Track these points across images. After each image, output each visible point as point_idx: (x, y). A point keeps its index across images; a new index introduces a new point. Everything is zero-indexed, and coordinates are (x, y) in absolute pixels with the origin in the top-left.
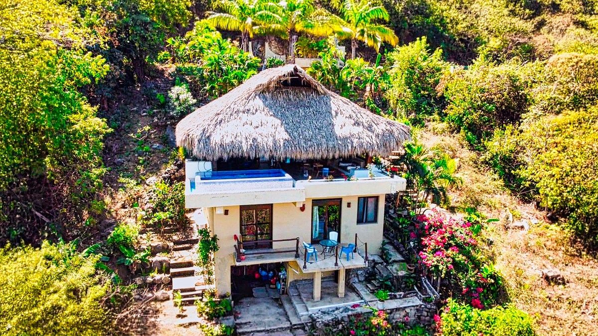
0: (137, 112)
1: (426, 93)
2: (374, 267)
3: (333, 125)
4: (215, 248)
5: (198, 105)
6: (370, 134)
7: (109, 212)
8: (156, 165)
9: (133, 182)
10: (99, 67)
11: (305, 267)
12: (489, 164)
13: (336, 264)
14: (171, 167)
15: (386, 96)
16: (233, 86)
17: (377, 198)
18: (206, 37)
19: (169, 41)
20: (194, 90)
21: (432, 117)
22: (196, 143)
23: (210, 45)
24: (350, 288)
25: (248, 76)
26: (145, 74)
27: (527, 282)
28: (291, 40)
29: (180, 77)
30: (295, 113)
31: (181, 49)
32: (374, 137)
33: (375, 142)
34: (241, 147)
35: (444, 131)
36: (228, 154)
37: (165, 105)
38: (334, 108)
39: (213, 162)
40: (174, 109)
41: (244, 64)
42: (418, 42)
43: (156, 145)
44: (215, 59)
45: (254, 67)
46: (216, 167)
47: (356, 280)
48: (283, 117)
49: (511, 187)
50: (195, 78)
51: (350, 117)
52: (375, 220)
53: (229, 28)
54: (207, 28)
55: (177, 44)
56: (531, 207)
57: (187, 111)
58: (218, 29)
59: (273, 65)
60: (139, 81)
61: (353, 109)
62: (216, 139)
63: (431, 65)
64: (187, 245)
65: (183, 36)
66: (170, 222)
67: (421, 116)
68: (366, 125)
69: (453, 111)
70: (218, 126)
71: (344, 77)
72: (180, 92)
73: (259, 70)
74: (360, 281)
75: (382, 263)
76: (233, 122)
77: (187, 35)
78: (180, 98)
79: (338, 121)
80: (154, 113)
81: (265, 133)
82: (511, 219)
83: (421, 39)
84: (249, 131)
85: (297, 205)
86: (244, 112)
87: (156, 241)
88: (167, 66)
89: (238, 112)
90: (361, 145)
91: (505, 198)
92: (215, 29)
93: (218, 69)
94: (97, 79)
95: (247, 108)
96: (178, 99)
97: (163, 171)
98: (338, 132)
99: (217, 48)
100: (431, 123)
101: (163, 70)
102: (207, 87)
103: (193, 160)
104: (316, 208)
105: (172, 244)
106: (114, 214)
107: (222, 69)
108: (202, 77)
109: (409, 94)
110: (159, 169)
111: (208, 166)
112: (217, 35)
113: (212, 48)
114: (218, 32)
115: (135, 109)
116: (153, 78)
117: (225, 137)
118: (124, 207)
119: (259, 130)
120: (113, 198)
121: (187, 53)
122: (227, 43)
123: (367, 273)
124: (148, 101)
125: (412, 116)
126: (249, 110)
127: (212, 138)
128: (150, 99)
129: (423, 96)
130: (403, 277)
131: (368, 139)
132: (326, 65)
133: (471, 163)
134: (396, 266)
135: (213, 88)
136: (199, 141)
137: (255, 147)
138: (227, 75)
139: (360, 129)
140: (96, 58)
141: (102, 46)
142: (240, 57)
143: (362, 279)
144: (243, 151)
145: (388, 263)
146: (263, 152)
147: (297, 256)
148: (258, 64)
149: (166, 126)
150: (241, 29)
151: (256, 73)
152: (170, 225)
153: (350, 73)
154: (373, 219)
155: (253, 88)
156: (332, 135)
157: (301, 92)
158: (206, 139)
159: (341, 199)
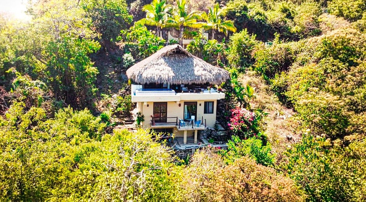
0: (107, 65)
1: (246, 56)
2: (211, 132)
3: (194, 70)
4: (143, 120)
5: (135, 62)
6: (210, 74)
7: (97, 109)
8: (116, 89)
9: (108, 96)
10: (97, 46)
11: (179, 128)
12: (274, 91)
13: (193, 128)
14: (123, 90)
15: (227, 58)
16: (152, 53)
17: (213, 102)
18: (140, 30)
19: (122, 31)
20: (134, 55)
21: (249, 68)
22: (137, 77)
23: (141, 34)
24: (199, 140)
25: (159, 48)
26: (110, 48)
27: (278, 140)
28: (181, 31)
29: (126, 49)
30: (178, 65)
31: (128, 35)
32: (212, 76)
33: (212, 78)
34: (154, 79)
35: (253, 75)
36: (149, 81)
37: (121, 62)
38: (195, 63)
39: (142, 85)
40: (124, 64)
41: (158, 43)
42: (243, 31)
43: (116, 81)
44: (144, 41)
45: (162, 44)
46: (144, 87)
47: (203, 137)
48: (172, 67)
49: (283, 101)
50: (134, 49)
51: (202, 67)
52: (212, 113)
53: (151, 24)
54: (140, 25)
55: (125, 32)
56: (291, 110)
57: (131, 65)
58: (146, 25)
59: (172, 43)
60: (108, 51)
61: (204, 63)
62: (144, 75)
63: (250, 42)
64: (131, 122)
65: (128, 28)
66: (123, 113)
67: (243, 68)
68: (208, 70)
69: (258, 65)
70: (145, 70)
71: (206, 49)
72: (128, 56)
73: (165, 45)
74: (204, 138)
75: (215, 131)
76: (151, 69)
77: (130, 29)
78: (128, 59)
79: (196, 69)
80: (115, 66)
81: (164, 73)
82: (278, 115)
83: (244, 30)
84: (158, 72)
85: (177, 103)
86: (156, 65)
87: (117, 120)
88: (120, 43)
89: (154, 64)
90: (206, 79)
91: (278, 106)
92: (144, 25)
93: (145, 45)
94: (96, 51)
95: (157, 63)
96: (127, 59)
97: (120, 92)
98: (196, 73)
99: (145, 35)
100: (248, 71)
101: (118, 46)
102: (140, 54)
103: (135, 84)
104: (186, 106)
105: (124, 122)
106: (99, 110)
107: (147, 45)
108: (137, 49)
109: (238, 57)
110: (118, 91)
111: (141, 87)
112: (145, 29)
113: (143, 35)
114: (145, 27)
115: (106, 64)
116: (114, 49)
117: (148, 75)
118: (103, 107)
119: (162, 72)
120: (98, 103)
121: (130, 37)
122: (150, 33)
123: (208, 135)
124: (112, 60)
125: (239, 68)
126: (158, 64)
127: (143, 75)
128: (113, 60)
129: (245, 58)
130: (222, 136)
131: (209, 76)
132: (197, 43)
133: (265, 90)
134: (221, 132)
135: (142, 54)
136: (138, 76)
137: (160, 79)
138: (149, 48)
139: (206, 72)
140: (96, 43)
141: (99, 37)
142: (156, 39)
143: (206, 137)
144: (155, 81)
145: (217, 131)
146: (163, 81)
147: (177, 125)
148: (165, 43)
149: (121, 72)
150: (157, 25)
151: (163, 47)
152: (123, 115)
153: (208, 47)
154: (211, 112)
155: (160, 54)
156: (193, 75)
157: (181, 56)
158: (140, 75)
159: (197, 102)
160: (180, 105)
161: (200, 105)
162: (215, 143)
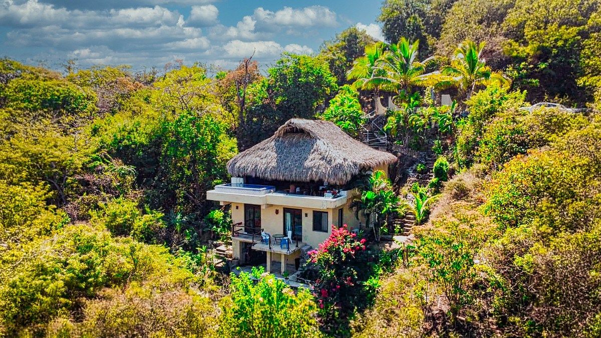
6: (328, 166)
17: (326, 213)
30: (289, 151)
32: (329, 169)
46: (246, 181)
48: (280, 153)
51: (321, 154)
68: (328, 160)
79: (311, 157)
81: (264, 162)
89: (258, 149)
98: (307, 163)
111: (242, 180)
119: (262, 160)
139: (322, 162)
159: (301, 210)
160: (277, 212)
161: (306, 215)
162: (300, 280)
